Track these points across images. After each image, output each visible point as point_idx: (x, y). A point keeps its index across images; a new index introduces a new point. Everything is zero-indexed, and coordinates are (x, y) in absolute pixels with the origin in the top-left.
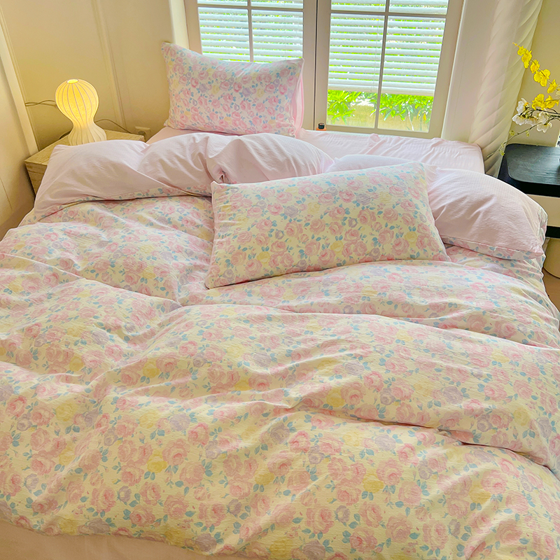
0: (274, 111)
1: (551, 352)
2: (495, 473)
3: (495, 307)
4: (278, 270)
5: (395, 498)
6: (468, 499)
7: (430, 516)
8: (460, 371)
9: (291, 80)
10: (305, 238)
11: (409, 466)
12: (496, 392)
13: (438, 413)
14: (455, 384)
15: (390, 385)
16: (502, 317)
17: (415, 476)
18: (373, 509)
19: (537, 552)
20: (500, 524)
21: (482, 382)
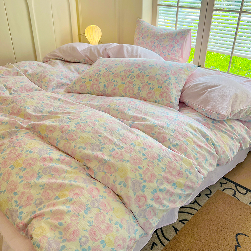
0: (170, 51)
1: (178, 155)
2: (82, 189)
3: (165, 126)
4: (93, 92)
5: (21, 174)
6: (57, 194)
7: (30, 190)
8: (110, 140)
9: (182, 37)
10: (109, 79)
11: (41, 165)
12: (118, 155)
13: (80, 152)
14: (101, 144)
15: (70, 132)
16: (164, 131)
17: (39, 170)
18: (9, 174)
19: (63, 234)
20: (57, 210)
21: (116, 148)
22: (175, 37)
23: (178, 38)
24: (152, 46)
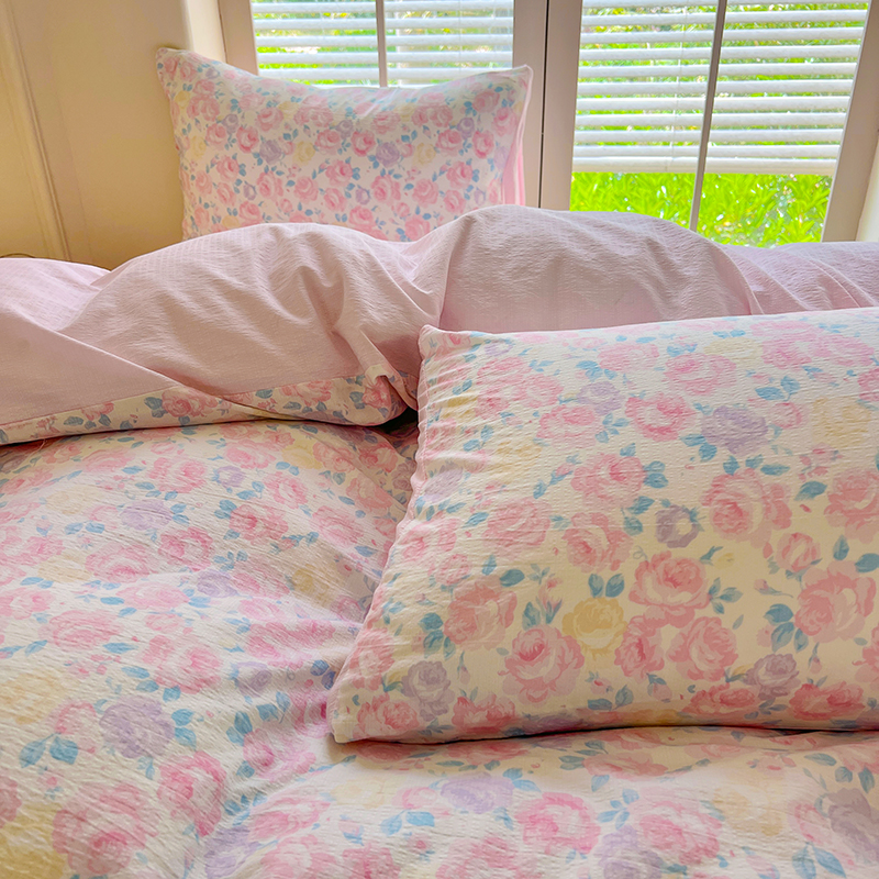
0: (461, 201)
9: (502, 118)
22: (468, 122)
23: (485, 123)
24: (342, 190)
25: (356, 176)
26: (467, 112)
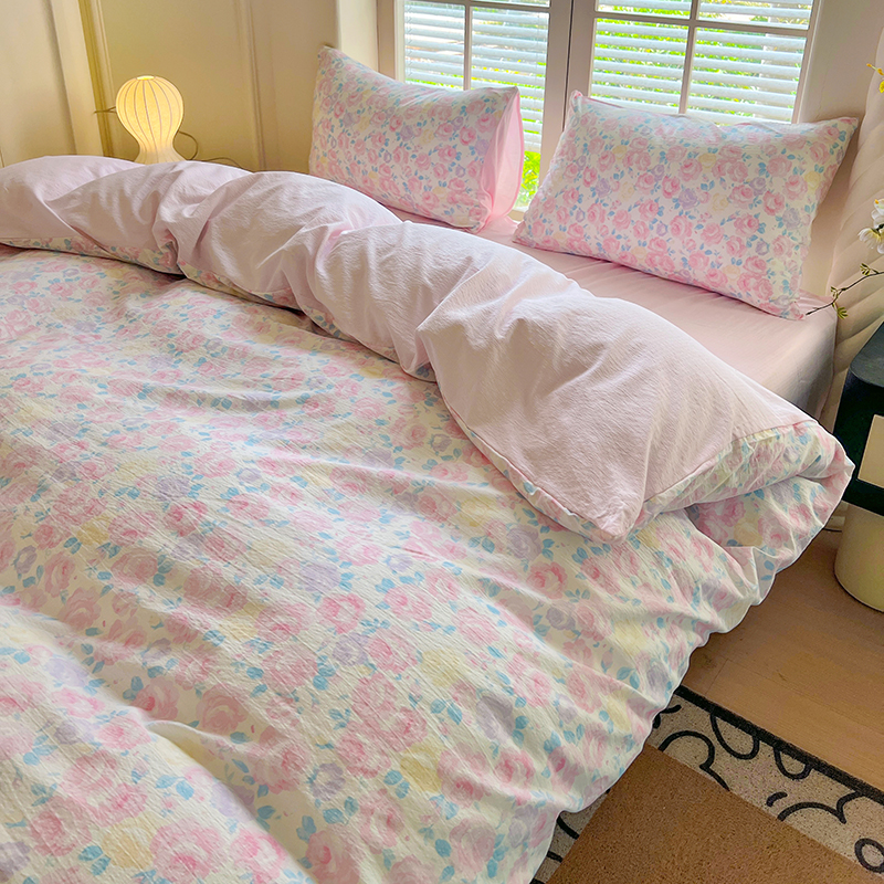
0: (445, 172)
9: (484, 121)
22: (460, 120)
23: (471, 122)
24: (377, 151)
25: (386, 145)
26: (461, 113)
